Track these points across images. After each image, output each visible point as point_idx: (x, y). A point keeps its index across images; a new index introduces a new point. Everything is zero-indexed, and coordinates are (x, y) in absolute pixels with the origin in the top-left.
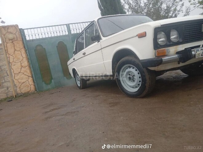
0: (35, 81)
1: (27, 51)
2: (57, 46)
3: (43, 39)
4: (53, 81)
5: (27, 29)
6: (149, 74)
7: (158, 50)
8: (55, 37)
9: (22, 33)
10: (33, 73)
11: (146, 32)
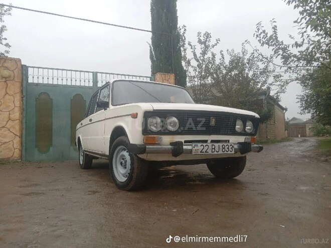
0: (24, 144)
1: (24, 98)
2: (71, 100)
4: (51, 149)
5: (33, 67)
6: (138, 163)
7: (146, 136)
8: (72, 87)
9: (24, 72)
10: (24, 132)
11: (137, 114)
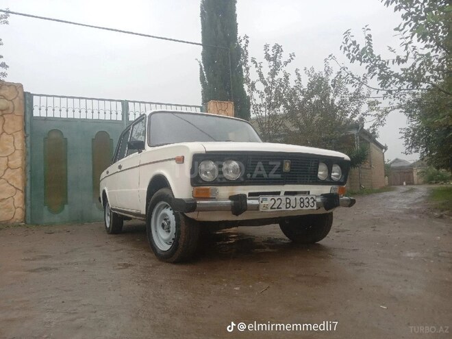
0: (28, 202)
1: (28, 138)
2: (93, 139)
3: (68, 120)
4: (66, 207)
5: (40, 95)
6: (186, 224)
7: (197, 187)
8: (93, 121)
9: (27, 102)
10: (28, 185)
11: (184, 157)
